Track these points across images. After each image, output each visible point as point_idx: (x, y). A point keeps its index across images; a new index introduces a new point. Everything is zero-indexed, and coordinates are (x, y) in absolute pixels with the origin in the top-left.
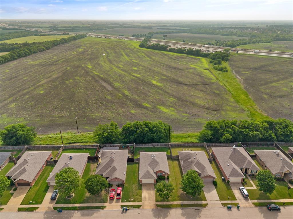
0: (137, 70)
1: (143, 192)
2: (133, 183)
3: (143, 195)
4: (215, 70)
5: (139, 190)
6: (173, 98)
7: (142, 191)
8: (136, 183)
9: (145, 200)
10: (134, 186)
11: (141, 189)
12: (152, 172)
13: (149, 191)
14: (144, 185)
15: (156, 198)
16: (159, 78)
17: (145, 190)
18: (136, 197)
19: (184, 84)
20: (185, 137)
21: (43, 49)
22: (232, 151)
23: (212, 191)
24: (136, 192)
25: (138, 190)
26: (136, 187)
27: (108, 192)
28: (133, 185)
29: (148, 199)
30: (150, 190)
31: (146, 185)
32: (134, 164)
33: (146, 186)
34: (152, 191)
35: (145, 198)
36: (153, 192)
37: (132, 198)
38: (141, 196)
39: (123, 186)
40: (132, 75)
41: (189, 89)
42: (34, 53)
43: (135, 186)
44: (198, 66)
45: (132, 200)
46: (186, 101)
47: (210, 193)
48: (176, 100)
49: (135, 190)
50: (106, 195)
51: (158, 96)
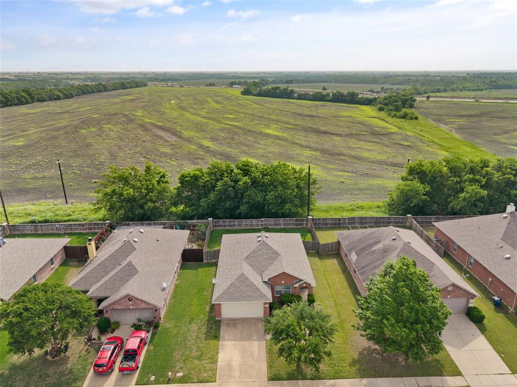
0: (234, 118)
1: (222, 345)
2: (192, 319)
3: (222, 357)
4: (393, 117)
5: (211, 339)
6: (309, 151)
7: (220, 342)
8: (204, 317)
9: (230, 376)
10: (194, 327)
11: (217, 337)
12: (257, 280)
13: (247, 343)
14: (228, 324)
15: (270, 367)
16: (279, 127)
17: (232, 340)
18: (197, 362)
19: (331, 134)
20: (350, 208)
21: (58, 95)
22: (507, 220)
23: (470, 342)
24: (198, 347)
25: (206, 339)
26: (199, 329)
27: (97, 346)
28: (190, 323)
29: (241, 370)
30: (250, 339)
31: (234, 322)
32: (203, 266)
33: (235, 325)
34: (256, 344)
35: (229, 366)
36: (259, 347)
37: (181, 368)
38: (214, 360)
39: (156, 327)
40: (224, 123)
41: (345, 140)
42: (39, 100)
43: (196, 328)
44: (358, 114)
45: (180, 374)
46: (341, 154)
47: (466, 348)
48: (317, 154)
49: (195, 340)
50: (86, 360)
51: (277, 148)
